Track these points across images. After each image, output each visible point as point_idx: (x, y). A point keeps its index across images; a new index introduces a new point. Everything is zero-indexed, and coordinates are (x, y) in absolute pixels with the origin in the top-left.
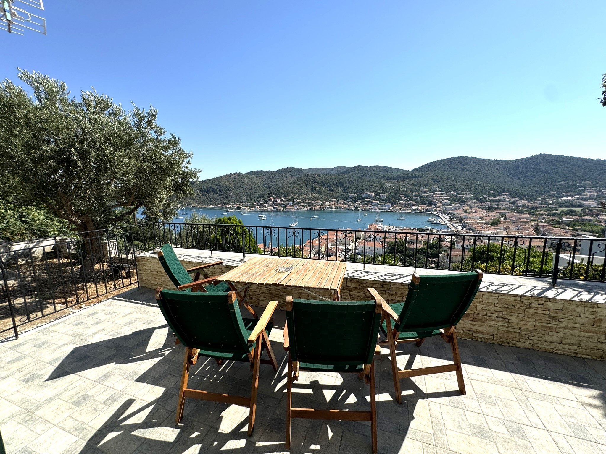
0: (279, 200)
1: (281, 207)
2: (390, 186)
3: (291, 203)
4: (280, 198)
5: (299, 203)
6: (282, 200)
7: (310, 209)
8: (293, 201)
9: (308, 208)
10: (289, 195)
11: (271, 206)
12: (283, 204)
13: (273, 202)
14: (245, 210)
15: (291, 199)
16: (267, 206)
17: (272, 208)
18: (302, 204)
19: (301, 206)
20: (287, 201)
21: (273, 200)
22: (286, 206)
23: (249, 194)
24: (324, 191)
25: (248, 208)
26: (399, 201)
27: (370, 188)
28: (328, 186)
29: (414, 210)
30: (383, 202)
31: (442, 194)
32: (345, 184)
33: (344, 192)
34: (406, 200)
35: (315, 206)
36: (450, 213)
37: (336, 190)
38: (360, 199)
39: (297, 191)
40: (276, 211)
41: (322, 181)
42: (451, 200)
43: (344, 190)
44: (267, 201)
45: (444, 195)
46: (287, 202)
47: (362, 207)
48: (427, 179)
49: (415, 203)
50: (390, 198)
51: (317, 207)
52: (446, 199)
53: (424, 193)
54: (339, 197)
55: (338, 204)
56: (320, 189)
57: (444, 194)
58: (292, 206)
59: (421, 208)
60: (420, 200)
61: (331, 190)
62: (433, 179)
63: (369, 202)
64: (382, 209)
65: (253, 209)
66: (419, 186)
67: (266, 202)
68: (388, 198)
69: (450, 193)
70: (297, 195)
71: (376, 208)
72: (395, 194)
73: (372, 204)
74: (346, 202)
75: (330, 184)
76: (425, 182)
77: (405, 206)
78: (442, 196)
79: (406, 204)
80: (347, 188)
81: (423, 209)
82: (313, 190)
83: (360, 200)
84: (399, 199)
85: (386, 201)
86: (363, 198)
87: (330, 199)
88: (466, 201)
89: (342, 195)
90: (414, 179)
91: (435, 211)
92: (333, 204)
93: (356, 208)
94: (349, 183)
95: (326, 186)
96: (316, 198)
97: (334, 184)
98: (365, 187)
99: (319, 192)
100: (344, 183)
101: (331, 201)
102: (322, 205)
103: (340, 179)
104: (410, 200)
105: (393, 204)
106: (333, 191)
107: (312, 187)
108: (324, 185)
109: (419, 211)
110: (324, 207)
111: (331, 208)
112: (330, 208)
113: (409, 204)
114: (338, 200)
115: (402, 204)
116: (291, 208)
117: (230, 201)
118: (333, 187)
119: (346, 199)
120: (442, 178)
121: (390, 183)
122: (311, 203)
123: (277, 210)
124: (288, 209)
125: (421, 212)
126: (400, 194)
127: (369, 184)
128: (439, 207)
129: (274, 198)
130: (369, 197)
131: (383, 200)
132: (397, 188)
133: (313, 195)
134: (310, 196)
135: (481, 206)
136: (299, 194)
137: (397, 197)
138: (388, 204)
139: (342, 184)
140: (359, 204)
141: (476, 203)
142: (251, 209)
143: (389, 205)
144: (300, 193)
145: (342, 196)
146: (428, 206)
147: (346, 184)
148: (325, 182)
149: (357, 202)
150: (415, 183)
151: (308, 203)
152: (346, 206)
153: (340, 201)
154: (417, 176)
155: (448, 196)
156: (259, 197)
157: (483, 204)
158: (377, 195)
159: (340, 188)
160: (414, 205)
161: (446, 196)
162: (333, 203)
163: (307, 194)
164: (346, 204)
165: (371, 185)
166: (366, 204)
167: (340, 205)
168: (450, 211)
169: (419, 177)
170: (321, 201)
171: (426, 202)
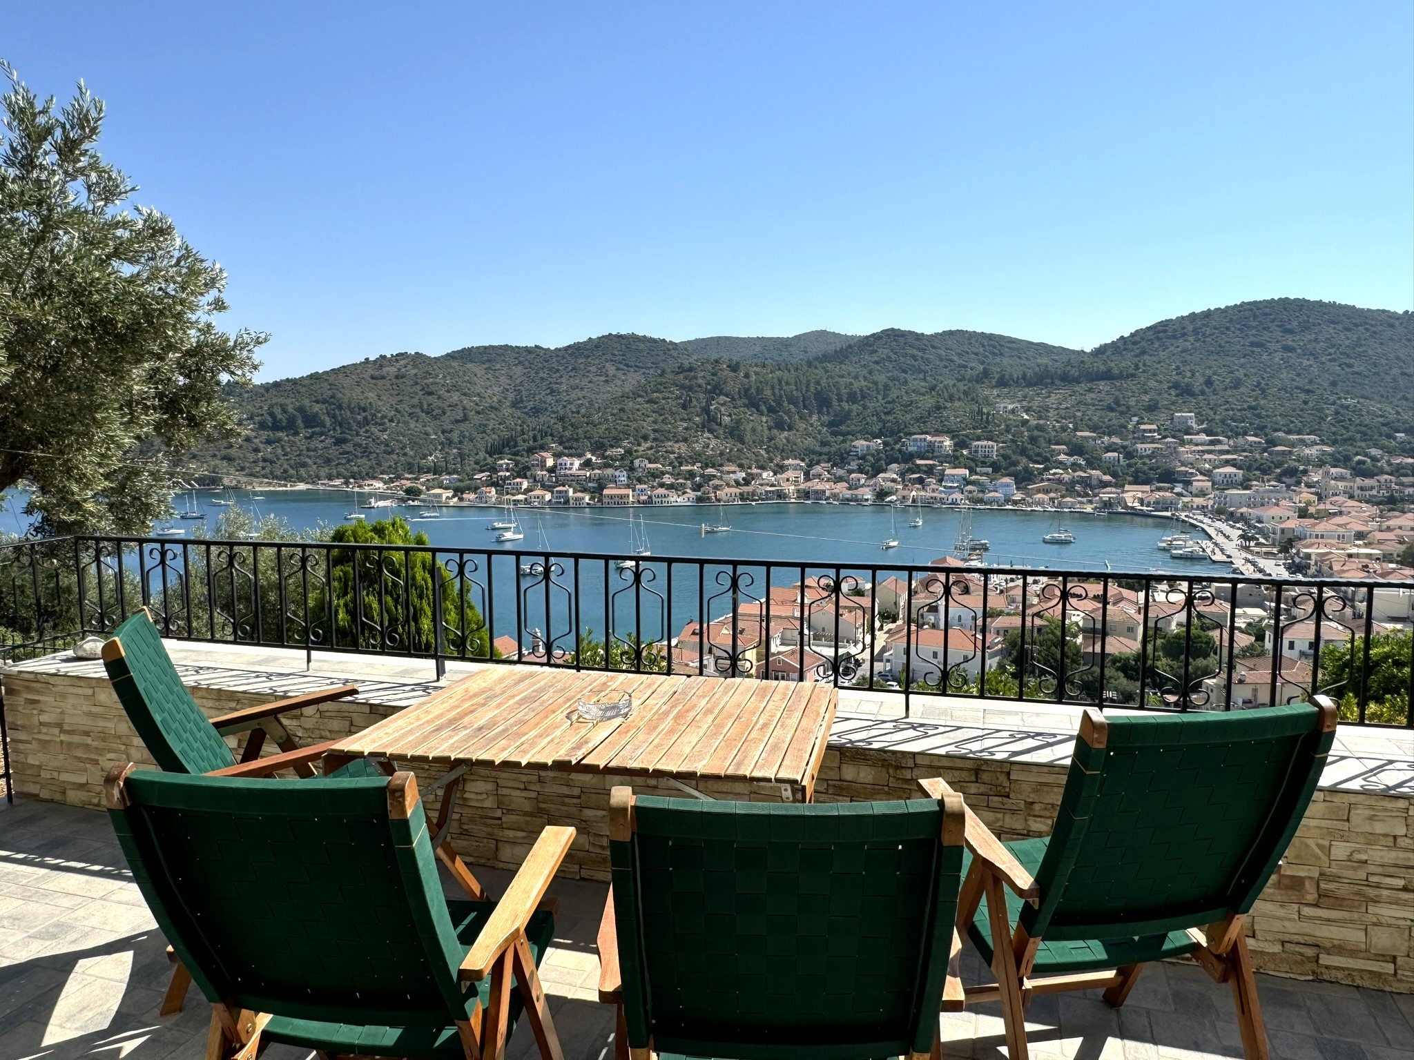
0: (577, 463)
1: (584, 490)
2: (1013, 411)
3: (623, 477)
4: (579, 456)
5: (654, 475)
6: (587, 464)
7: (699, 499)
8: (632, 469)
9: (692, 495)
10: (616, 442)
11: (544, 487)
12: (590, 479)
13: (552, 470)
14: (437, 506)
15: (623, 458)
16: (525, 485)
17: (548, 497)
18: (668, 479)
19: (662, 485)
20: (607, 466)
21: (550, 462)
22: (601, 487)
23: (455, 436)
24: (754, 430)
25: (450, 493)
26: (1047, 469)
27: (932, 419)
28: (771, 410)
29: (1107, 504)
30: (987, 474)
31: (1212, 443)
32: (835, 403)
33: (834, 434)
34: (1075, 466)
35: (716, 488)
36: (1243, 518)
37: (802, 426)
38: (896, 461)
39: (647, 426)
40: (564, 504)
41: (747, 391)
42: (1247, 467)
43: (831, 424)
44: (528, 468)
45: (1218, 447)
46: (609, 471)
47: (906, 493)
48: (1152, 383)
49: (1107, 478)
50: (1014, 457)
51: (727, 490)
52: (1227, 463)
53: (1144, 440)
54: (814, 452)
55: (808, 478)
56: (738, 422)
57: (1219, 442)
58: (628, 486)
59: (1133, 496)
60: (1129, 466)
61: (780, 426)
62: (1176, 386)
63: (930, 471)
64: (981, 501)
65: (472, 496)
66: (1122, 413)
67: (522, 472)
68: (1005, 457)
69: (1240, 440)
70: (649, 444)
71: (957, 496)
72: (1033, 440)
73: (940, 481)
74: (840, 472)
75: (779, 404)
76: (1146, 398)
77: (1070, 488)
78: (1210, 452)
79: (1073, 482)
80: (844, 418)
81: (1142, 502)
82: (710, 422)
83: (894, 466)
84: (1048, 461)
85: (996, 468)
86: (908, 458)
87: (777, 460)
88: (1305, 472)
89: (823, 444)
90: (1103, 385)
91: (1186, 507)
92: (791, 481)
93: (881, 494)
94: (852, 398)
95: (763, 408)
96: (722, 454)
97: (792, 401)
98: (916, 414)
99: (735, 433)
100: (834, 397)
101: (780, 469)
102: (747, 482)
103: (818, 383)
104: (1091, 464)
105: (1024, 479)
106: (790, 429)
107: (706, 410)
108: (753, 404)
109: (1126, 507)
110: (754, 493)
111: (781, 495)
112: (779, 497)
113: (1085, 482)
114: (810, 465)
115: (1060, 481)
116: (622, 497)
117: (379, 464)
118: (788, 413)
119: (840, 459)
120: (1209, 382)
121: (1013, 398)
122: (702, 476)
123: (567, 502)
124: (611, 497)
125: (1134, 513)
126: (1049, 442)
127: (928, 402)
128: (1202, 494)
129: (557, 455)
130: (930, 451)
131: (984, 464)
132: (1040, 418)
133: (710, 443)
134: (698, 447)
135: (1362, 489)
136: (655, 440)
137: (1038, 455)
138: (1007, 480)
139: (823, 402)
140: (894, 481)
141: (1341, 478)
142: (461, 499)
143: (1008, 485)
144: (661, 436)
145: (826, 449)
146: (1159, 489)
147: (840, 400)
148: (759, 391)
149: (885, 471)
150: (1109, 400)
151: (691, 475)
152: (841, 488)
153: (817, 469)
154: (1116, 371)
155: (1234, 450)
156: (496, 451)
157: (1368, 482)
158: (960, 445)
159: (815, 417)
160: (1105, 485)
161: (1227, 452)
162: (790, 474)
163: (685, 440)
164: (840, 479)
165: (938, 408)
166: (921, 481)
167: (816, 485)
168: (1244, 510)
169: (1121, 377)
170: (741, 466)
171: (1152, 474)
